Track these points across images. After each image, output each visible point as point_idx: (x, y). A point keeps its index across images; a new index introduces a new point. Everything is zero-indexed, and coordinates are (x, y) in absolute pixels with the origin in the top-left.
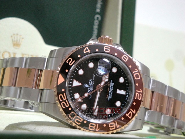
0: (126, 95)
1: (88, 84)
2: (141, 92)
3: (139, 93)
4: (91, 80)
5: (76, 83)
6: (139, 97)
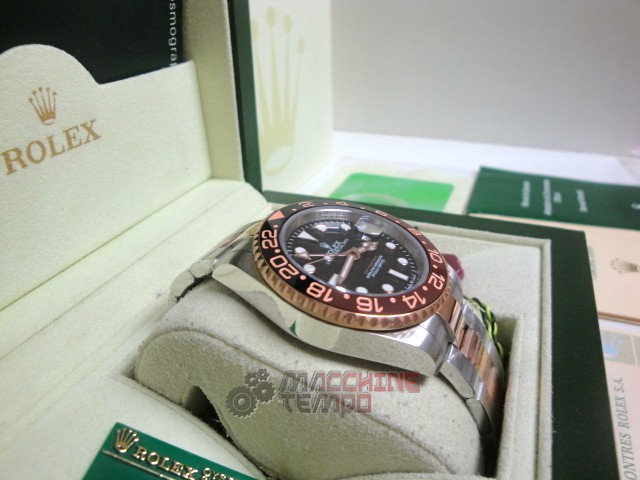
0: (408, 282)
2: (443, 279)
3: (438, 279)
4: (337, 242)
6: (438, 284)
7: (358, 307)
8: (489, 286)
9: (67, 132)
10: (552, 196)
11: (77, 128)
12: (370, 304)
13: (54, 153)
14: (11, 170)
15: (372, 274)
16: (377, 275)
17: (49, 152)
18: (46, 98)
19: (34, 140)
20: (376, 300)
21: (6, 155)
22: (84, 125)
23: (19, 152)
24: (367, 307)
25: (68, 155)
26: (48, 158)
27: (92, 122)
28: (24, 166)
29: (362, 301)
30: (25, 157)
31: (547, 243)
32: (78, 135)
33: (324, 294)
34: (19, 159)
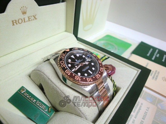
0: (92, 74)
1: (78, 60)
2: (100, 76)
3: (99, 76)
4: (80, 60)
5: (73, 57)
6: (98, 77)
7: (75, 78)
8: (119, 77)
9: (29, 17)
10: (157, 54)
11: (31, 16)
12: (78, 78)
13: (25, 22)
14: (13, 25)
15: (84, 70)
16: (85, 71)
17: (23, 21)
18: (25, 9)
19: (20, 18)
20: (80, 77)
21: (13, 21)
22: (33, 16)
23: (16, 21)
24: (77, 79)
25: (28, 22)
26: (23, 23)
27: (36, 15)
28: (17, 24)
29: (77, 77)
30: (17, 22)
31: (140, 71)
32: (31, 18)
33: (69, 73)
34: (16, 22)
